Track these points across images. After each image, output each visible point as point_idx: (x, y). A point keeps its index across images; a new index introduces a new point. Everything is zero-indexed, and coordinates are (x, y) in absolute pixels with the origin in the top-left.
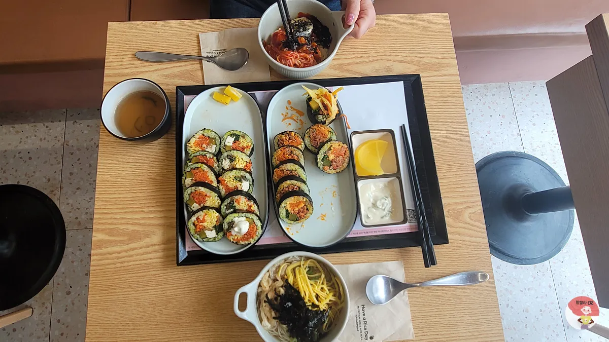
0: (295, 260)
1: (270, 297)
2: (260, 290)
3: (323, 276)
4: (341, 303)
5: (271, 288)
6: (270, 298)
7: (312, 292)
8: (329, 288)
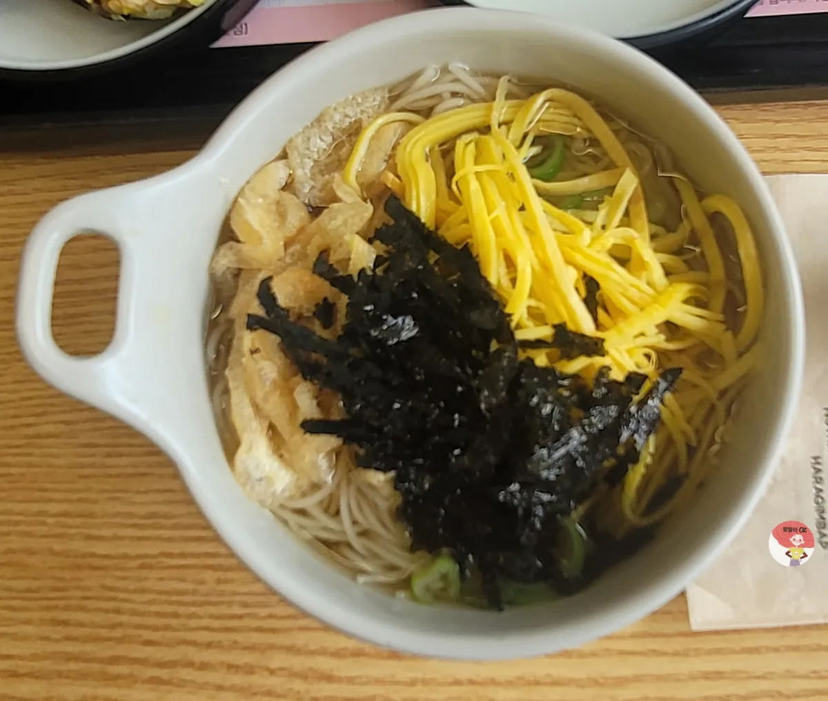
0: (455, 94)
1: (284, 294)
2: (226, 261)
3: (629, 182)
4: (740, 355)
5: (296, 247)
6: (282, 301)
7: (556, 259)
8: (665, 257)
